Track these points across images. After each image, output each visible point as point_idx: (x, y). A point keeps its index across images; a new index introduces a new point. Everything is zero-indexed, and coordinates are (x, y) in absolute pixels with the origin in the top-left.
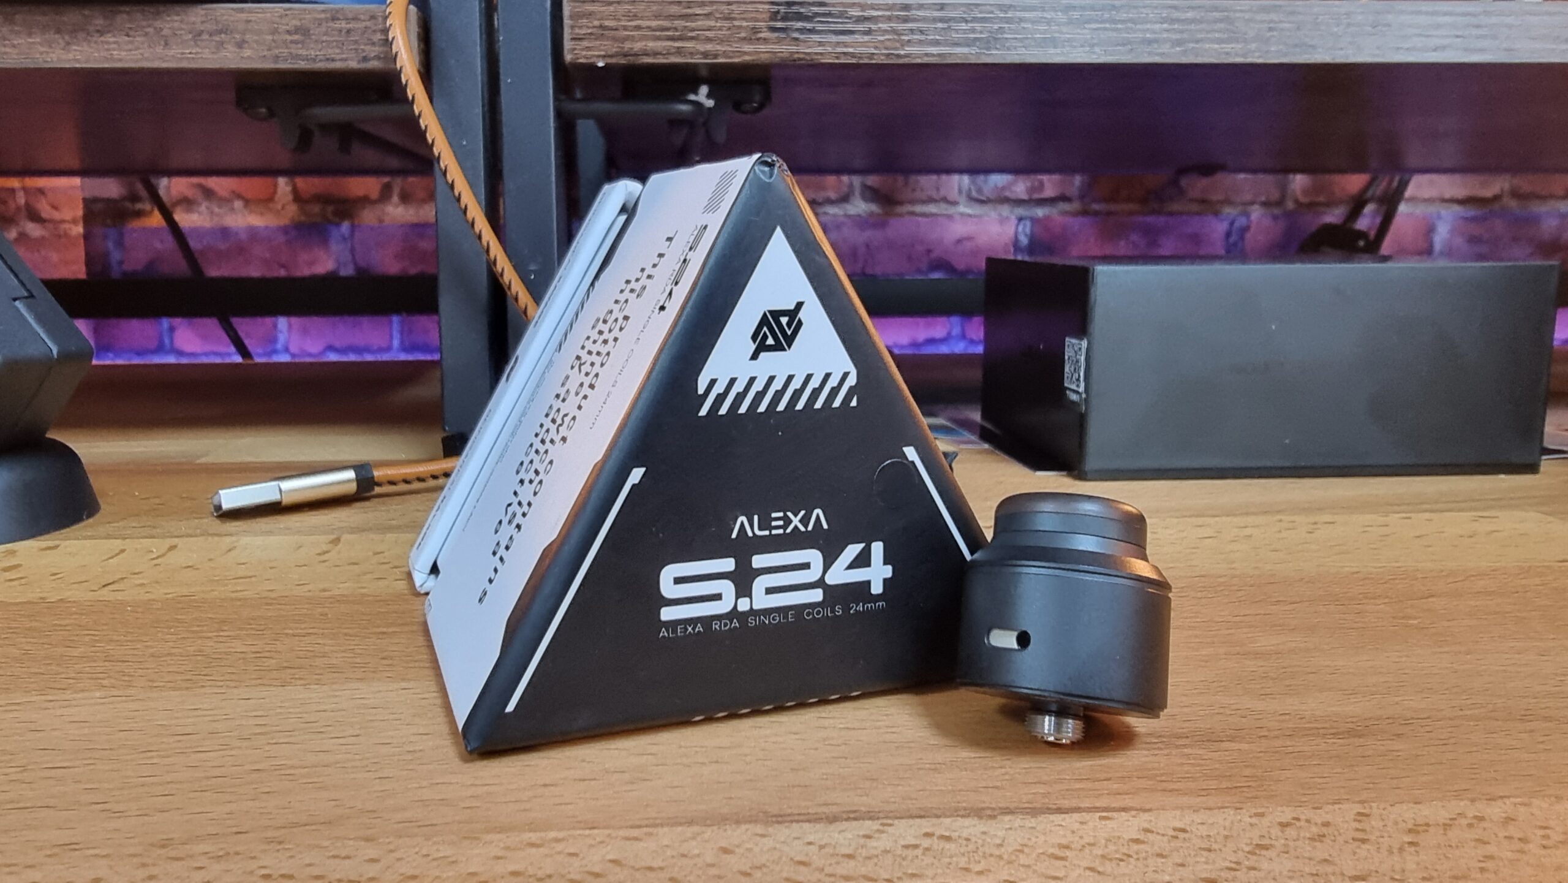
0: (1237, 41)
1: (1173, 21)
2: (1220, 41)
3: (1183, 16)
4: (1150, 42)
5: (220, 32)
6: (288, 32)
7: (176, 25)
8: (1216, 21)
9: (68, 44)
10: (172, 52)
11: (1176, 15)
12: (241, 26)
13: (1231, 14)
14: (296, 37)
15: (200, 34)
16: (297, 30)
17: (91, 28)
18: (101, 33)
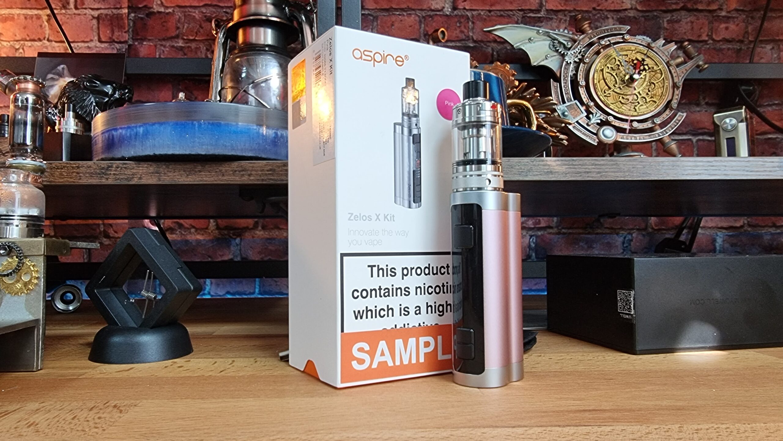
0: (621, 172)
1: (596, 165)
2: (615, 172)
3: (599, 163)
4: (588, 172)
5: (243, 171)
6: (268, 171)
7: (227, 168)
8: (612, 165)
9: (188, 175)
10: (225, 178)
11: (597, 163)
12: (251, 169)
13: (618, 163)
14: (270, 172)
15: (236, 171)
16: (270, 170)
17: (196, 170)
18: (200, 171)
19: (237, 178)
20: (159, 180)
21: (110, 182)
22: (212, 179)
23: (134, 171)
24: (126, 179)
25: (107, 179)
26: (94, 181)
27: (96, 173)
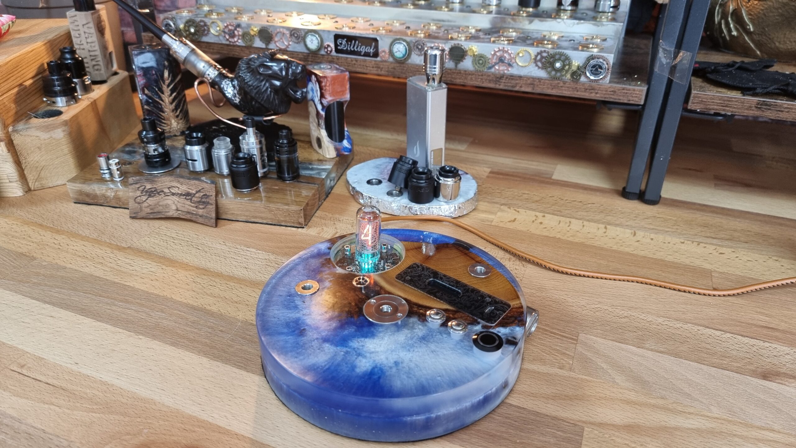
19: (587, 94)
20: (533, 89)
21: (501, 87)
22: (569, 93)
23: (517, 82)
24: (513, 87)
25: (500, 85)
26: (492, 85)
27: (493, 80)
